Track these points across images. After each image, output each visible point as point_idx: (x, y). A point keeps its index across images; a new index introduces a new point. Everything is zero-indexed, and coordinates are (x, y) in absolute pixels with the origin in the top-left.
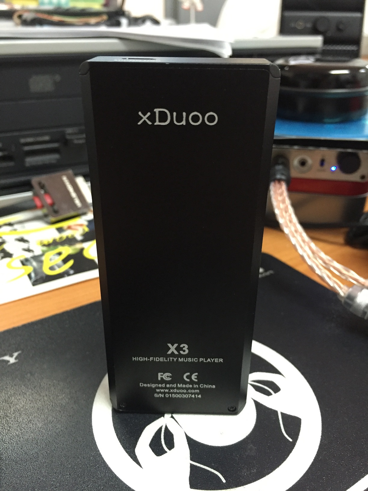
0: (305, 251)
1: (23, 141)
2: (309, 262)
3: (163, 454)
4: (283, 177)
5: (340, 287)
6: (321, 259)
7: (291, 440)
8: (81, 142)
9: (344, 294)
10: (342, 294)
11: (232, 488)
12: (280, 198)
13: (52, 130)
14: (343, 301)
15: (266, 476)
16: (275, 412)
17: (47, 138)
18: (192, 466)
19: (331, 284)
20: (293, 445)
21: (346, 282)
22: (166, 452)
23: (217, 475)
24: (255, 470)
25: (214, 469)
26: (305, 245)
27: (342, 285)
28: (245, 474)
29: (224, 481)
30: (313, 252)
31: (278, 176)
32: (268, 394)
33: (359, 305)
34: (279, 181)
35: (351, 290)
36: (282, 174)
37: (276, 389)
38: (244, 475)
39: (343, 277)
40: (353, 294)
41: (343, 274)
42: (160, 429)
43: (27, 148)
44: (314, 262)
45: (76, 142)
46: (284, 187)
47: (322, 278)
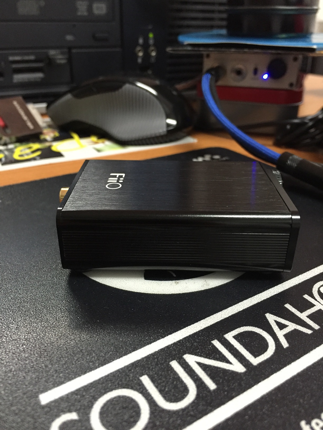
1: (11, 58)
8: (63, 62)
13: (37, 51)
17: (32, 58)
43: (14, 66)
45: (58, 61)
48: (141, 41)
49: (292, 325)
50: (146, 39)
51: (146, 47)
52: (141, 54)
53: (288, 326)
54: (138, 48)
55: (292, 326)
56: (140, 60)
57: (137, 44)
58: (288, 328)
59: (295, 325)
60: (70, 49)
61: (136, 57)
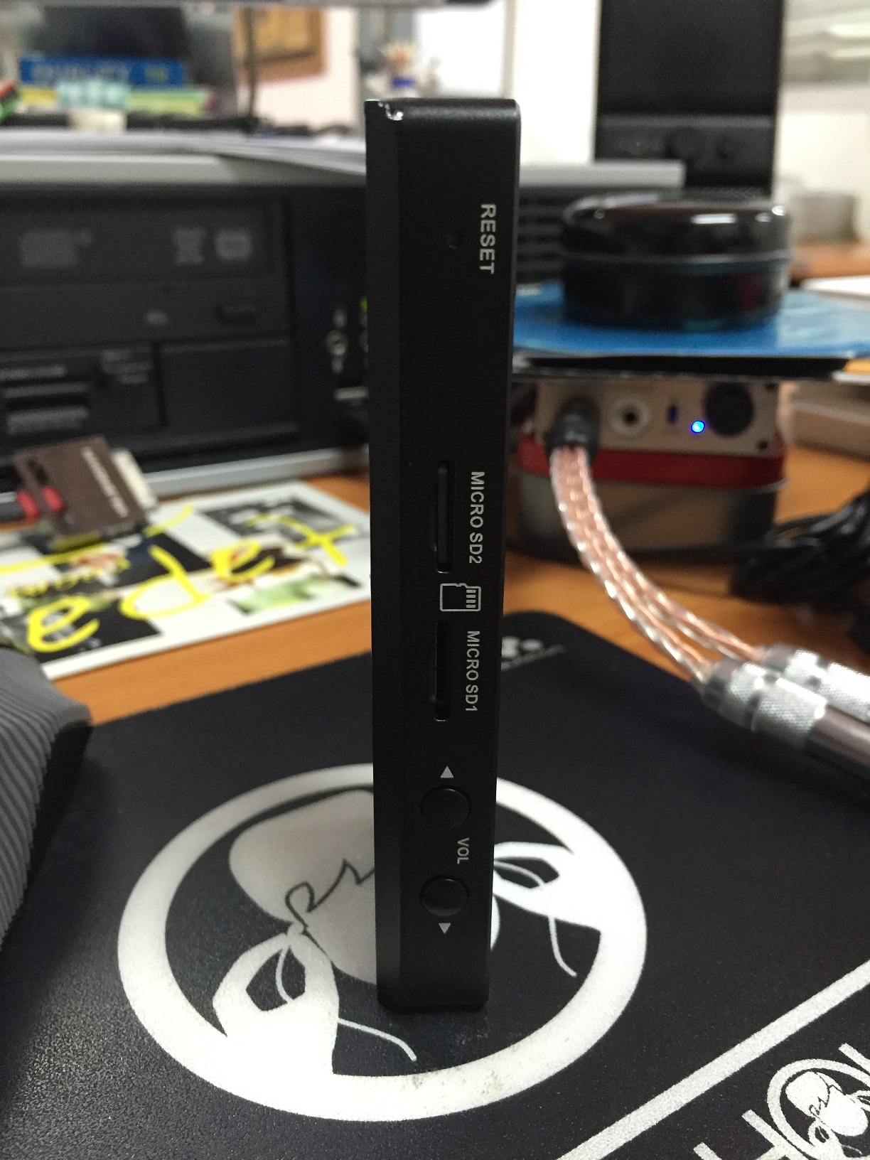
0: (622, 590)
2: (631, 614)
3: (276, 1006)
4: (582, 438)
5: (695, 661)
6: (658, 605)
7: (573, 973)
8: (137, 380)
9: (705, 675)
10: (700, 676)
11: (430, 1071)
12: (570, 480)
13: (70, 354)
14: (701, 691)
15: (509, 1046)
16: (543, 921)
17: (58, 371)
18: (341, 1028)
19: (677, 655)
20: (577, 984)
21: (711, 654)
22: (285, 1002)
23: (398, 1046)
24: (486, 1035)
25: (392, 1034)
26: (622, 578)
27: (700, 658)
28: (463, 1043)
29: (413, 1057)
30: (639, 591)
31: (570, 436)
32: (531, 884)
33: (735, 700)
34: (572, 446)
35: (717, 665)
36: (579, 432)
37: (548, 873)
38: (460, 1043)
39: (706, 645)
40: (722, 677)
41: (707, 638)
42: (276, 957)
44: (640, 613)
45: (126, 381)
46: (581, 459)
47: (657, 647)
48: (340, 319)
50: (353, 315)
51: (351, 333)
52: (340, 351)
54: (334, 337)
56: (338, 366)
57: (331, 327)
60: (156, 345)
61: (329, 357)
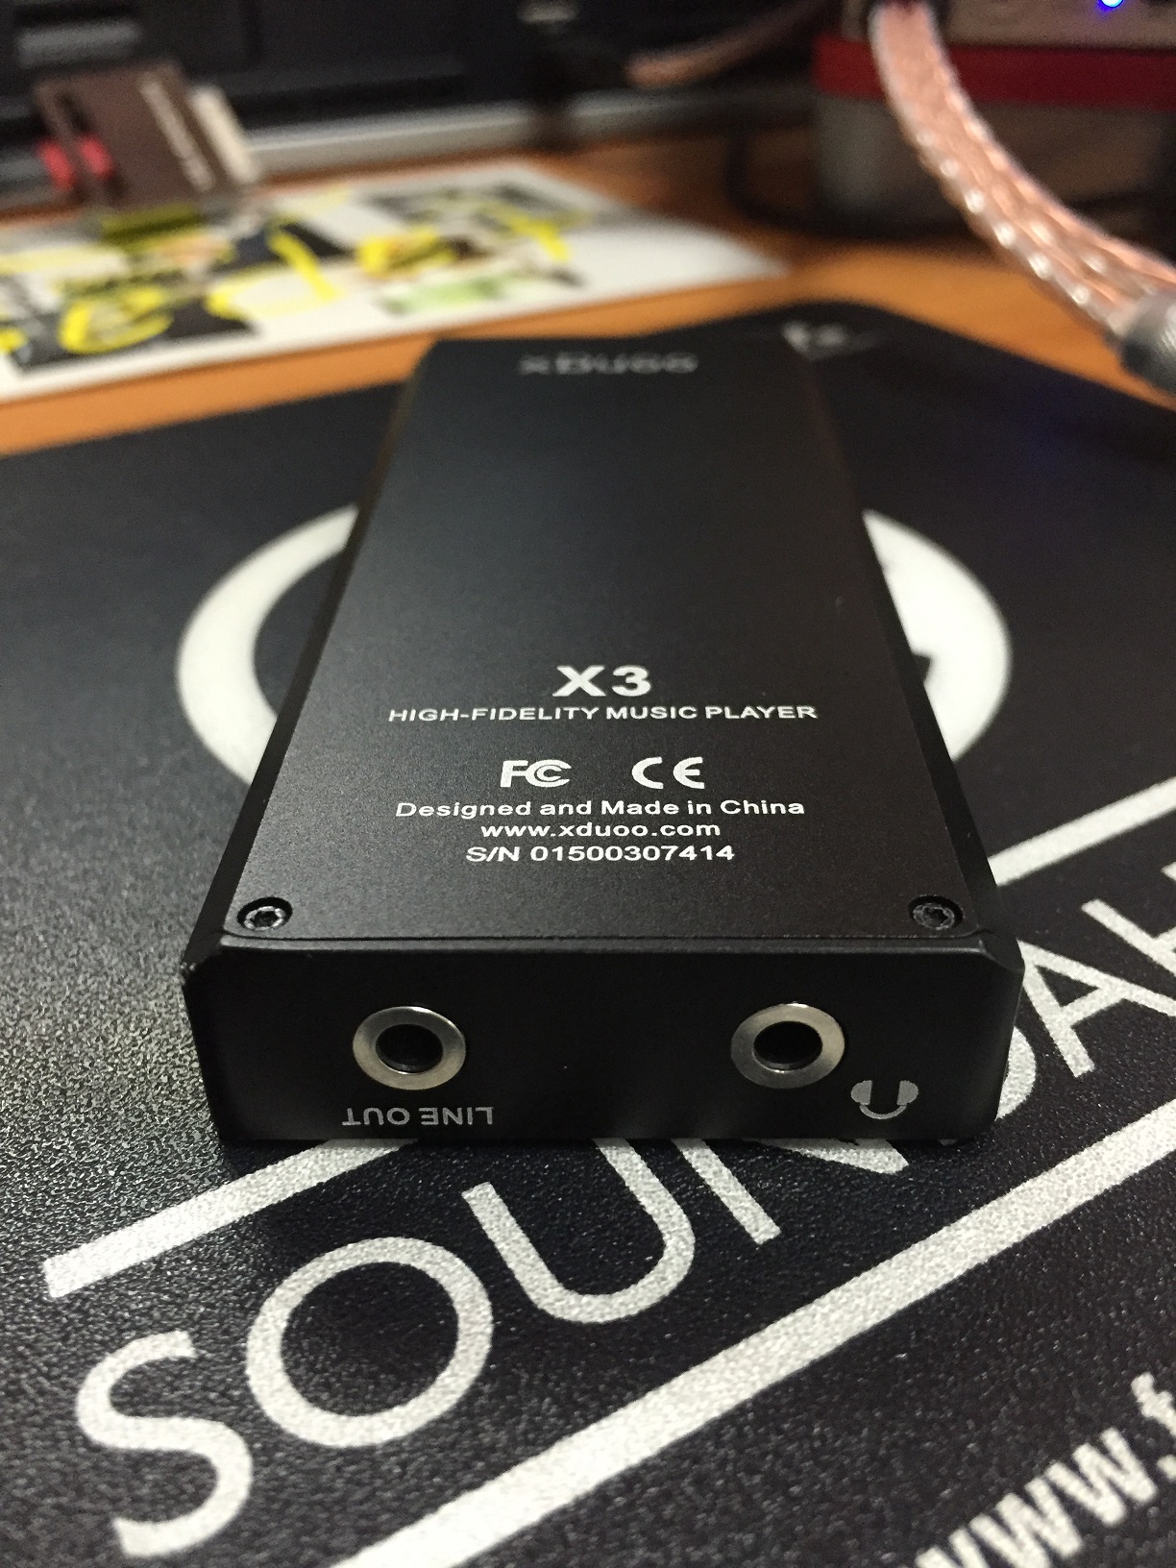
49: (1111, 984)
53: (1095, 988)
55: (1109, 990)
58: (1094, 998)
59: (1123, 986)
